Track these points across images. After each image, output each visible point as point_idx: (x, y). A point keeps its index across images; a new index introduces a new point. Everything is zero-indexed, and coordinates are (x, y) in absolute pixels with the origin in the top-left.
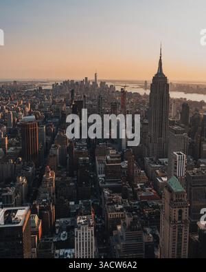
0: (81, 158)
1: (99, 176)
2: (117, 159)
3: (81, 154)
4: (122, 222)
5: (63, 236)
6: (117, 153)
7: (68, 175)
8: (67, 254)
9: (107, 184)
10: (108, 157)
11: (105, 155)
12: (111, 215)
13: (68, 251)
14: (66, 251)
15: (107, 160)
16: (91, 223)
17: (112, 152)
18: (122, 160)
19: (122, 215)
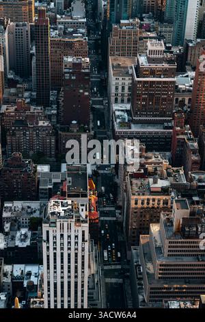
0: (70, 59)
1: (115, 107)
2: (166, 66)
3: (69, 47)
4: (163, 217)
5: (22, 239)
6: (168, 49)
7: (34, 101)
8: (29, 274)
9: (135, 128)
10: (142, 60)
11: (134, 52)
12: (137, 200)
13: (33, 269)
14: (29, 268)
15: (137, 68)
16: (83, 214)
17: (155, 46)
18: (181, 70)
19: (166, 202)
